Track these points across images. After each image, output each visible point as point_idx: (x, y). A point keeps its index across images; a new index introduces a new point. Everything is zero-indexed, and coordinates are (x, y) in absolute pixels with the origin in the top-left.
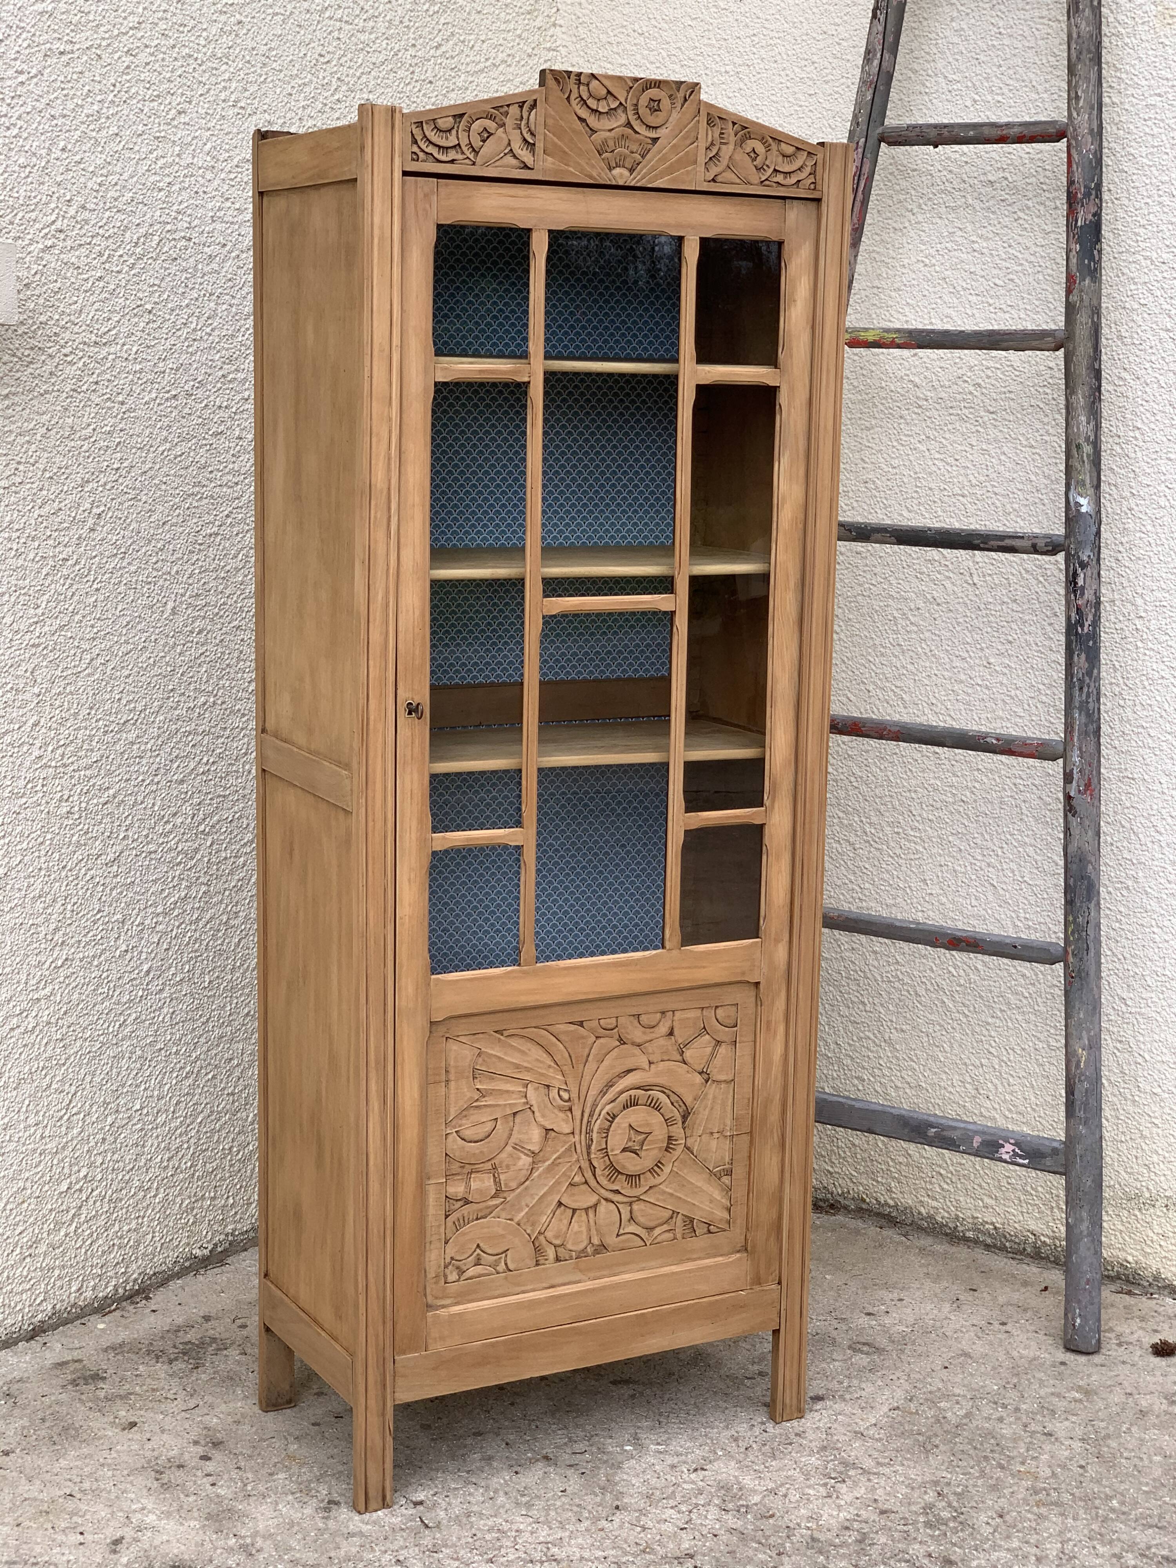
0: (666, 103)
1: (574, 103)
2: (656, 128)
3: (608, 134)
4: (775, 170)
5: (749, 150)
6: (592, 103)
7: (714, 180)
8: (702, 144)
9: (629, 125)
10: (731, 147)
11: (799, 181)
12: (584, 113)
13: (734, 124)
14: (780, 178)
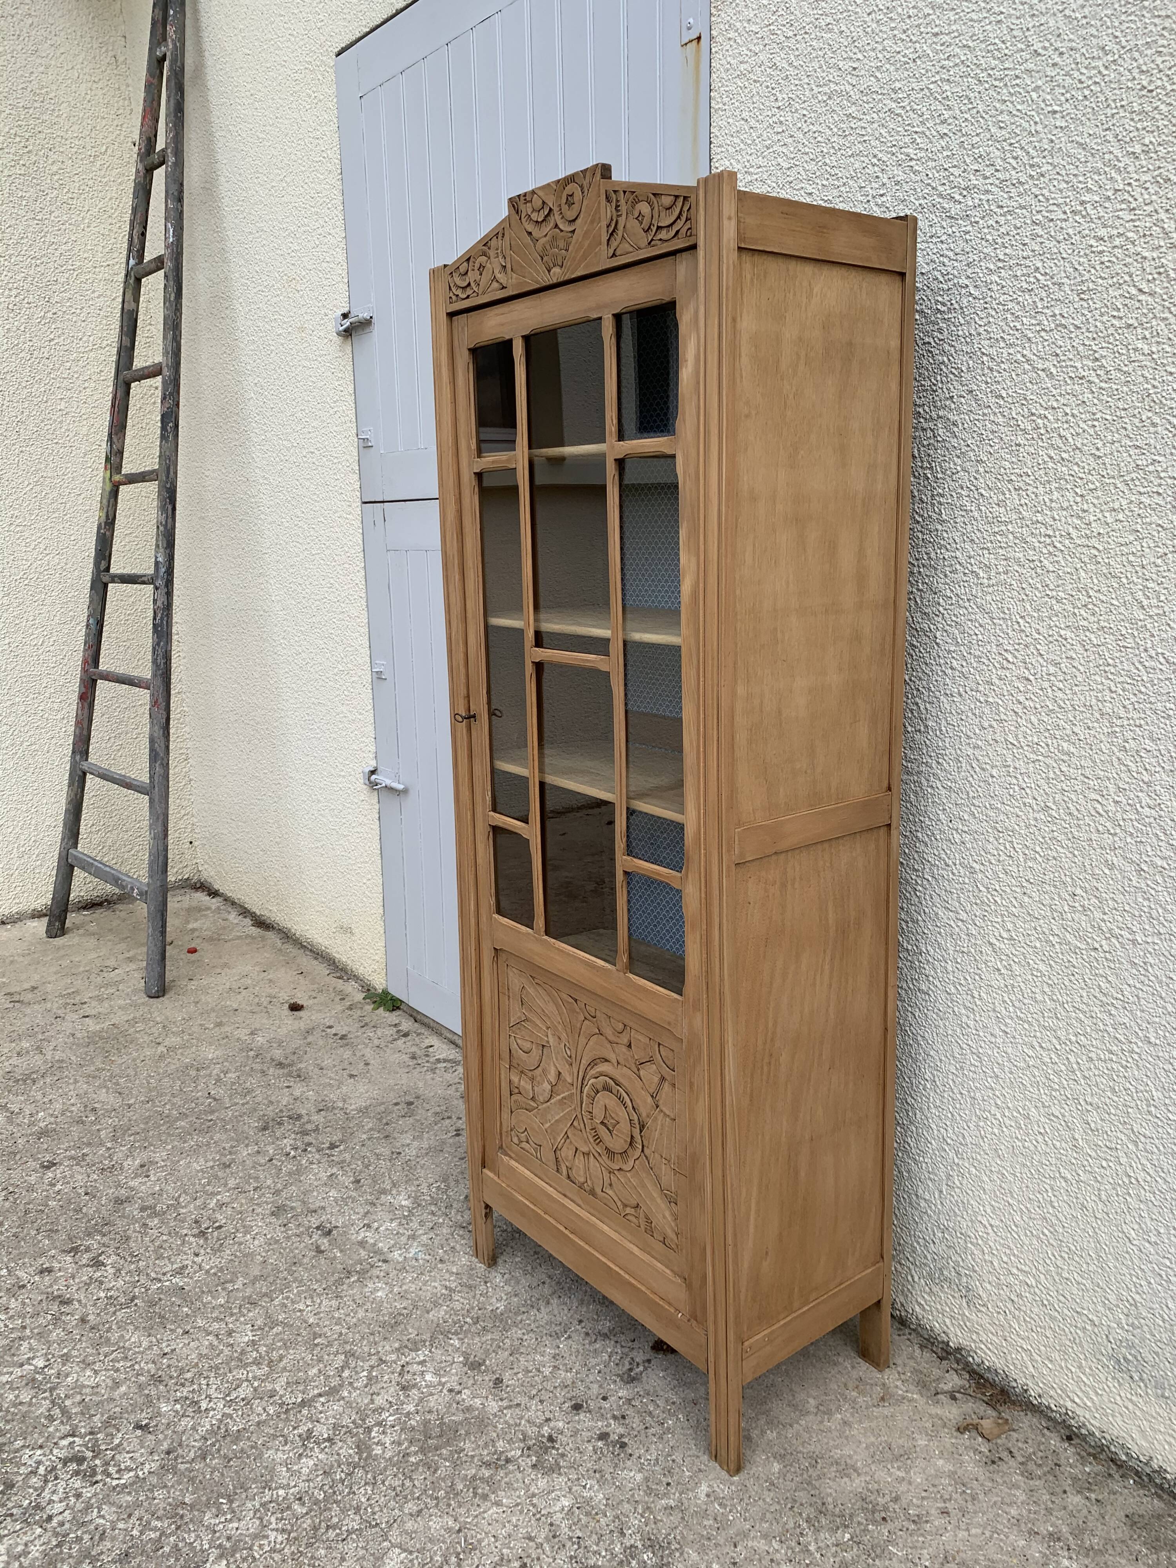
0: (578, 194)
1: (523, 220)
2: (574, 220)
3: (544, 239)
4: (659, 228)
5: (636, 215)
6: (534, 216)
7: (614, 255)
8: (604, 224)
9: (556, 226)
10: (624, 216)
11: (677, 232)
12: (530, 227)
13: (625, 192)
14: (663, 235)
